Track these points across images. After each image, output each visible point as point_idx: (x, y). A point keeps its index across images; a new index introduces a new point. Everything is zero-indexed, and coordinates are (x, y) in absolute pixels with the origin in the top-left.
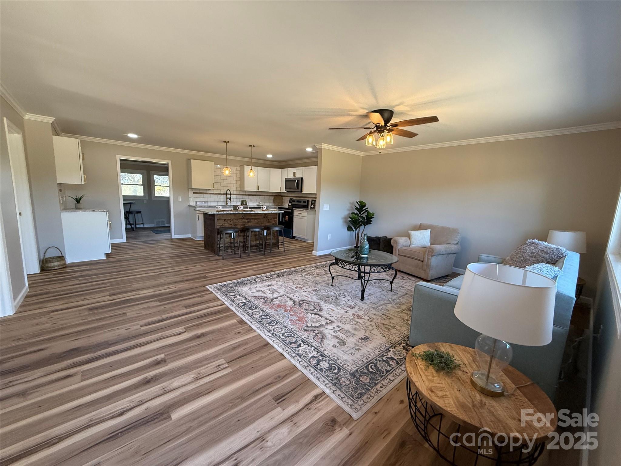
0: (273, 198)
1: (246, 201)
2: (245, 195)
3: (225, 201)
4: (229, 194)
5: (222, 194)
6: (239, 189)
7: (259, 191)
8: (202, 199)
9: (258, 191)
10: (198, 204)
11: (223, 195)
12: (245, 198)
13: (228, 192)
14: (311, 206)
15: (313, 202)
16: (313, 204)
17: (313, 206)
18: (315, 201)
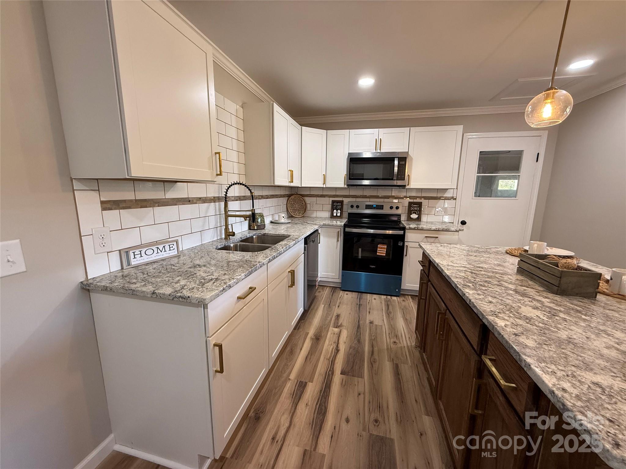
0: (284, 200)
3: (221, 224)
5: (210, 201)
8: (151, 235)
10: (134, 262)
14: (411, 216)
15: (415, 207)
16: (417, 210)
17: (417, 216)
18: (420, 204)
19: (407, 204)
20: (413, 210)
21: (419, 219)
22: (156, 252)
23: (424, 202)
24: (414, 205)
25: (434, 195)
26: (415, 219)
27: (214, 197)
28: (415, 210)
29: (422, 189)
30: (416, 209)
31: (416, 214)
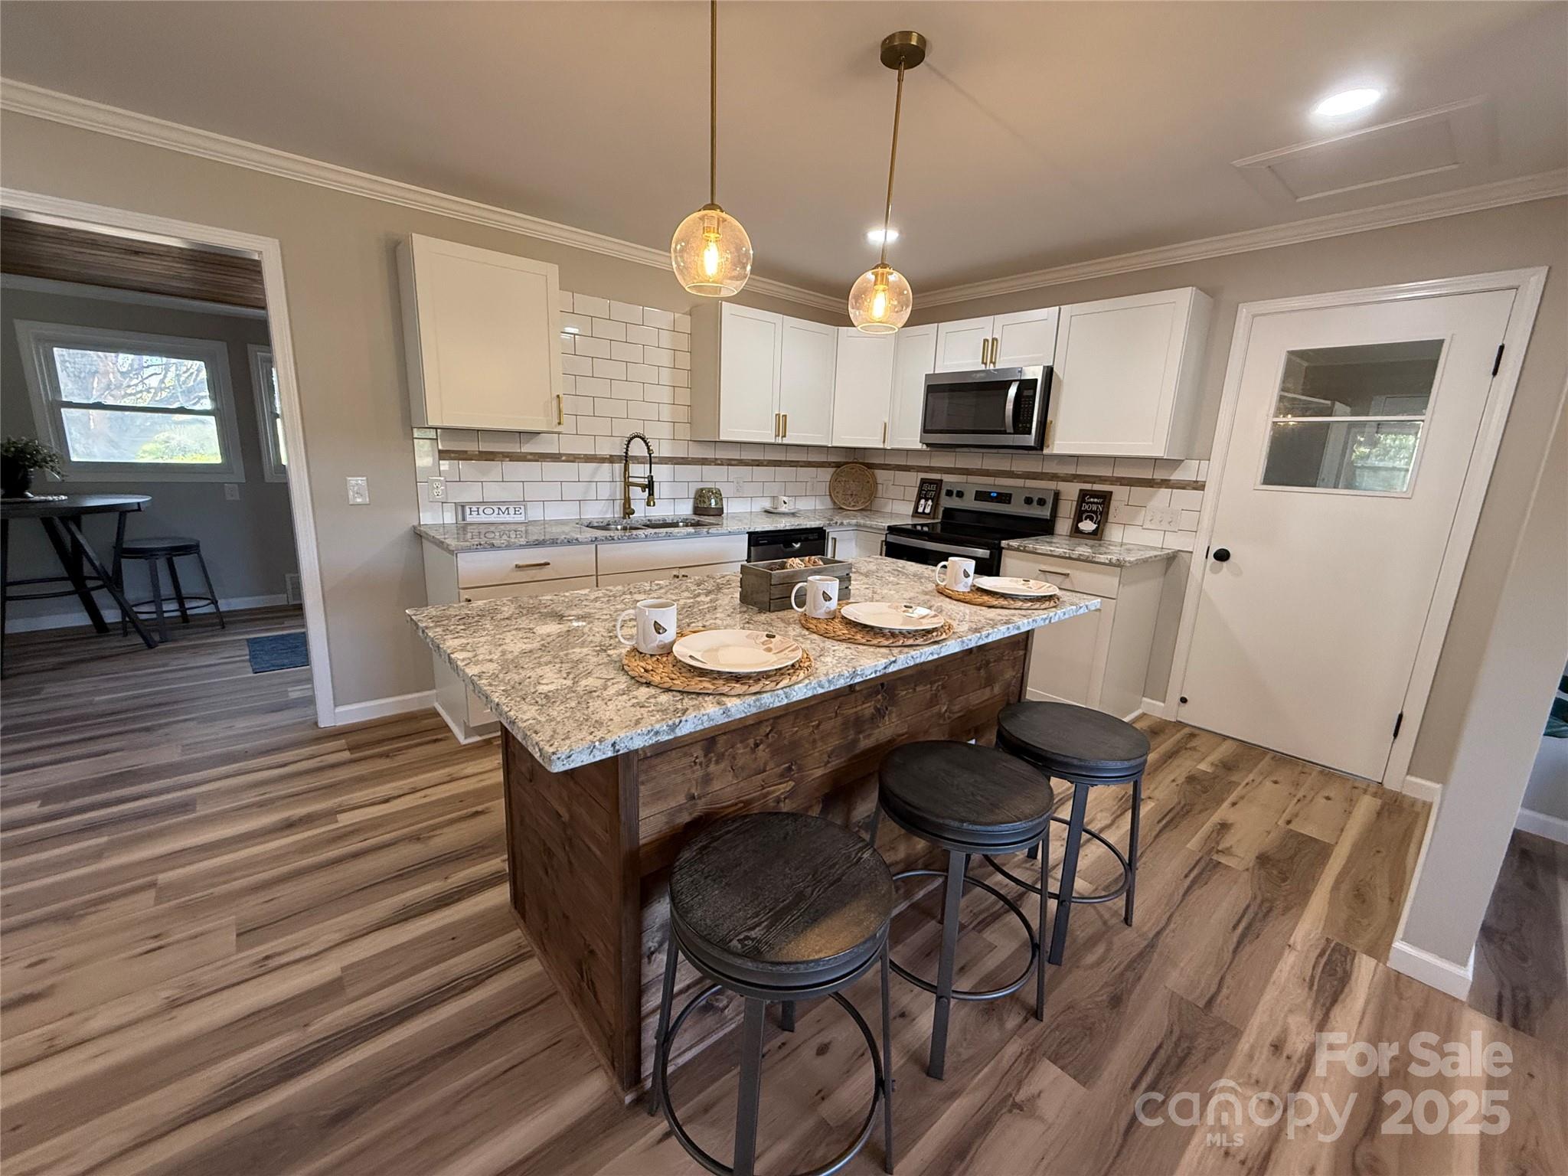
0: (826, 474)
1: (718, 495)
2: (715, 462)
3: (619, 494)
4: (638, 460)
5: (602, 460)
6: (684, 432)
7: (786, 441)
8: (494, 492)
9: (779, 440)
10: (469, 519)
11: (606, 466)
12: (714, 477)
13: (638, 449)
14: (1080, 525)
15: (1094, 503)
16: (1095, 512)
17: (1094, 526)
18: (1106, 498)
19: (1075, 496)
20: (1086, 511)
21: (1097, 534)
22: (496, 512)
23: (1120, 493)
24: (1090, 498)
25: (1147, 475)
26: (1089, 534)
27: (611, 456)
28: (1091, 511)
29: (1115, 458)
30: (1094, 508)
31: (1092, 520)
